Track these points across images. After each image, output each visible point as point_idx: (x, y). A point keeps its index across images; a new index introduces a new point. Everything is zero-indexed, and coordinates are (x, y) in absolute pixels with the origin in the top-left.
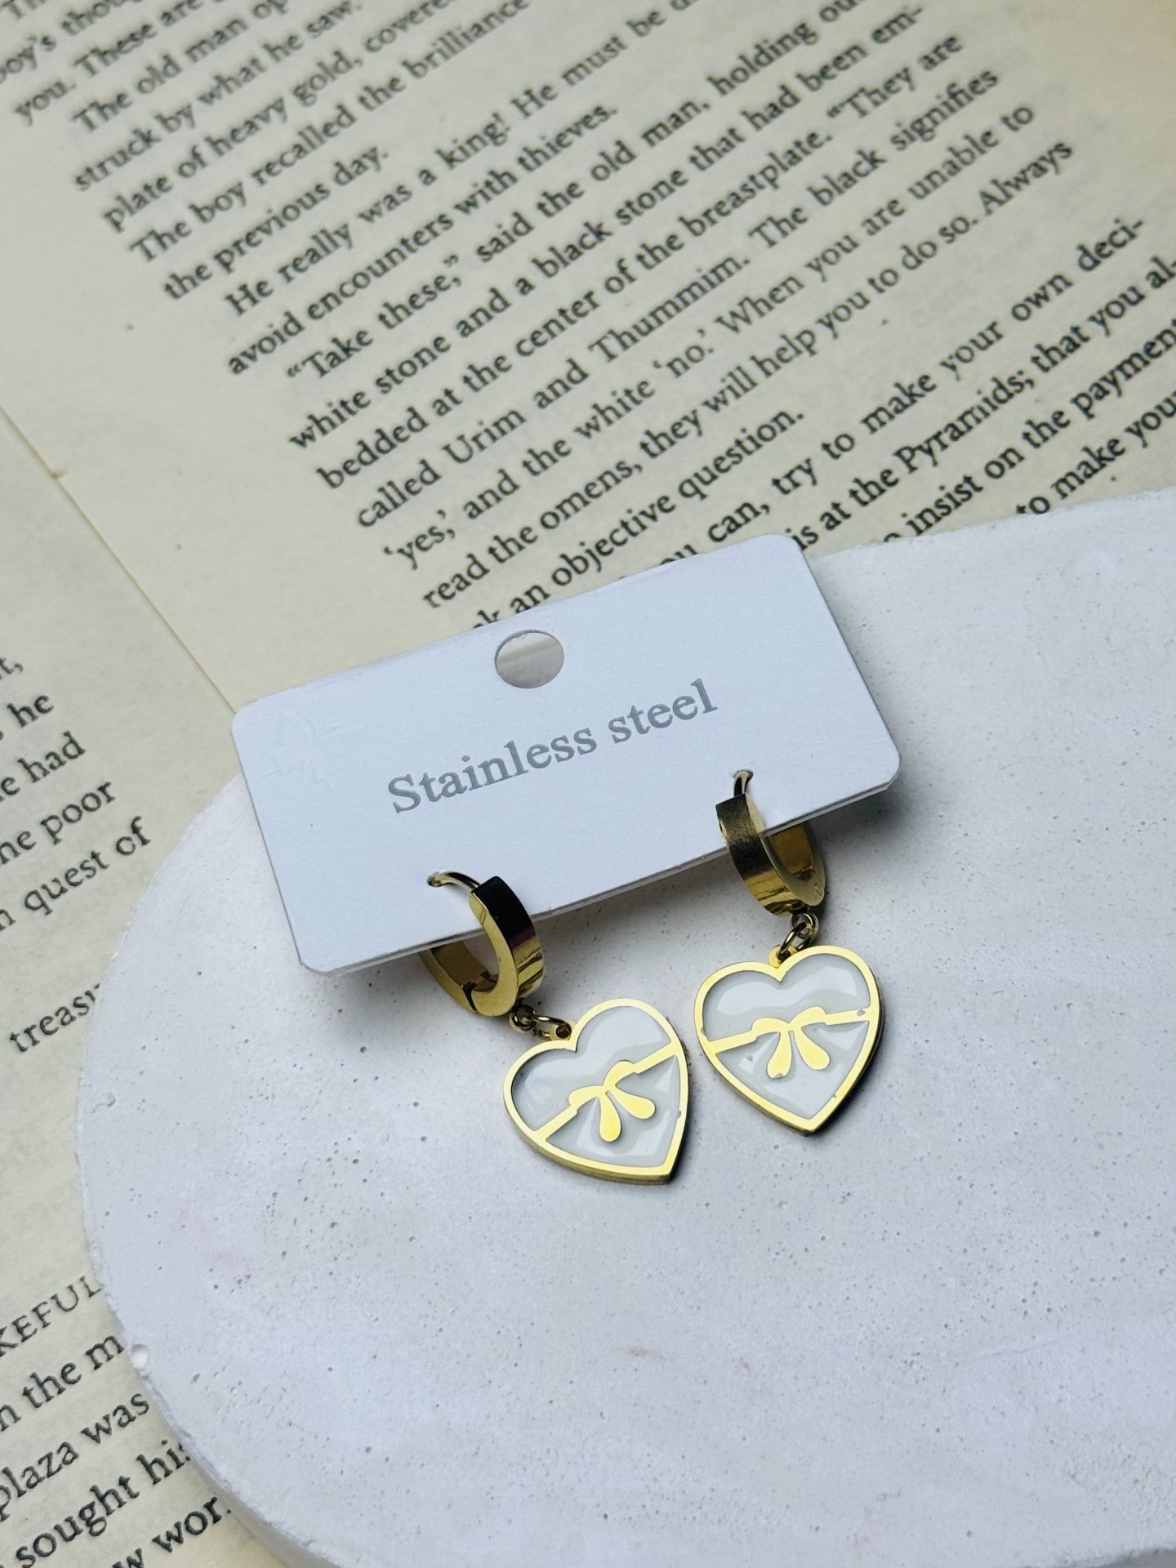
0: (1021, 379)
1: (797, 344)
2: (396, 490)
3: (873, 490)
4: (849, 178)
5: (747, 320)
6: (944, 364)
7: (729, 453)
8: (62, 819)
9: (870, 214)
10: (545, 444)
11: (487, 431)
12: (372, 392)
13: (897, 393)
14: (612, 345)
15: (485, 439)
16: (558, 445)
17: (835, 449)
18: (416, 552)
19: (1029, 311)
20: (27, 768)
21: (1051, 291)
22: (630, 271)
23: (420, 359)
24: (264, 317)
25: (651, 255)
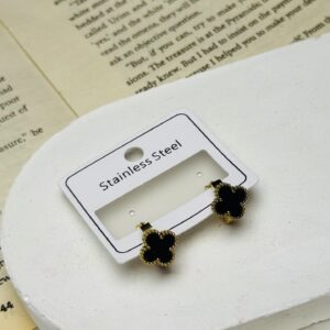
0: (258, 4)
2: (96, 30)
3: (219, 29)
7: (182, 21)
12: (91, 8)
13: (226, 7)
15: (119, 18)
16: (138, 20)
18: (100, 44)
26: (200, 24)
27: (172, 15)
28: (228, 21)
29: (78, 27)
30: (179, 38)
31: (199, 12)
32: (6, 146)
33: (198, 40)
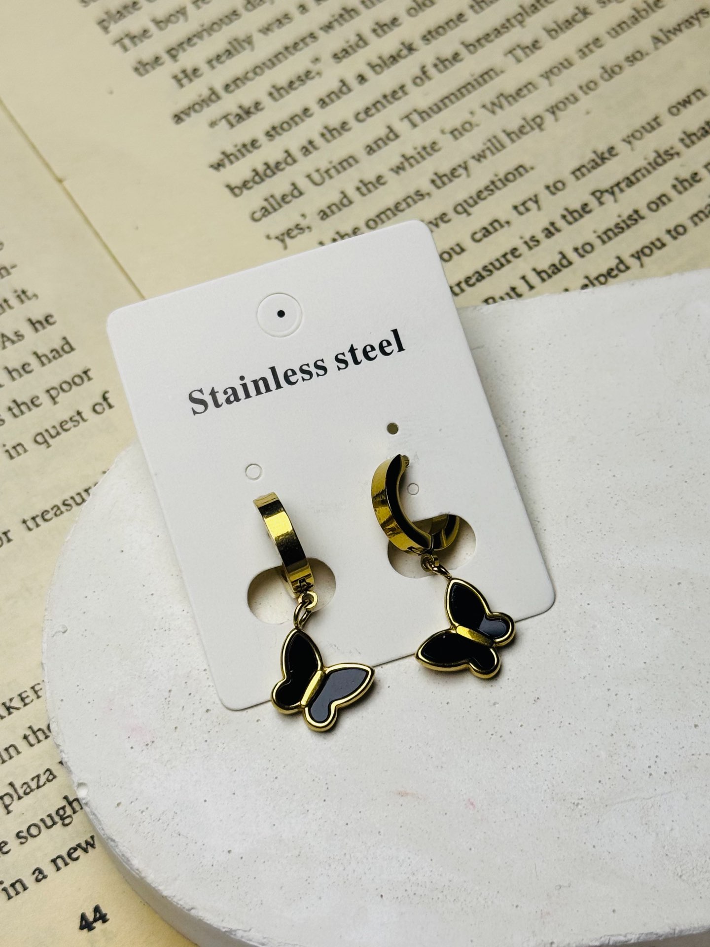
0: (672, 152)
1: (532, 123)
2: (276, 200)
3: (576, 215)
4: (569, 23)
5: (501, 107)
6: (624, 140)
7: (487, 188)
8: (59, 389)
9: (581, 46)
10: (370, 177)
11: (334, 167)
12: (262, 139)
13: (593, 156)
14: (415, 117)
15: (333, 172)
16: (379, 178)
17: (554, 188)
18: (287, 240)
19: (678, 110)
20: (39, 357)
21: (693, 98)
22: (428, 74)
23: (293, 121)
24: (195, 90)
25: (442, 64)
26: (530, 199)
27: (461, 171)
28: (598, 194)
30: (478, 236)
31: (528, 165)
32: (67, 500)
33: (526, 243)
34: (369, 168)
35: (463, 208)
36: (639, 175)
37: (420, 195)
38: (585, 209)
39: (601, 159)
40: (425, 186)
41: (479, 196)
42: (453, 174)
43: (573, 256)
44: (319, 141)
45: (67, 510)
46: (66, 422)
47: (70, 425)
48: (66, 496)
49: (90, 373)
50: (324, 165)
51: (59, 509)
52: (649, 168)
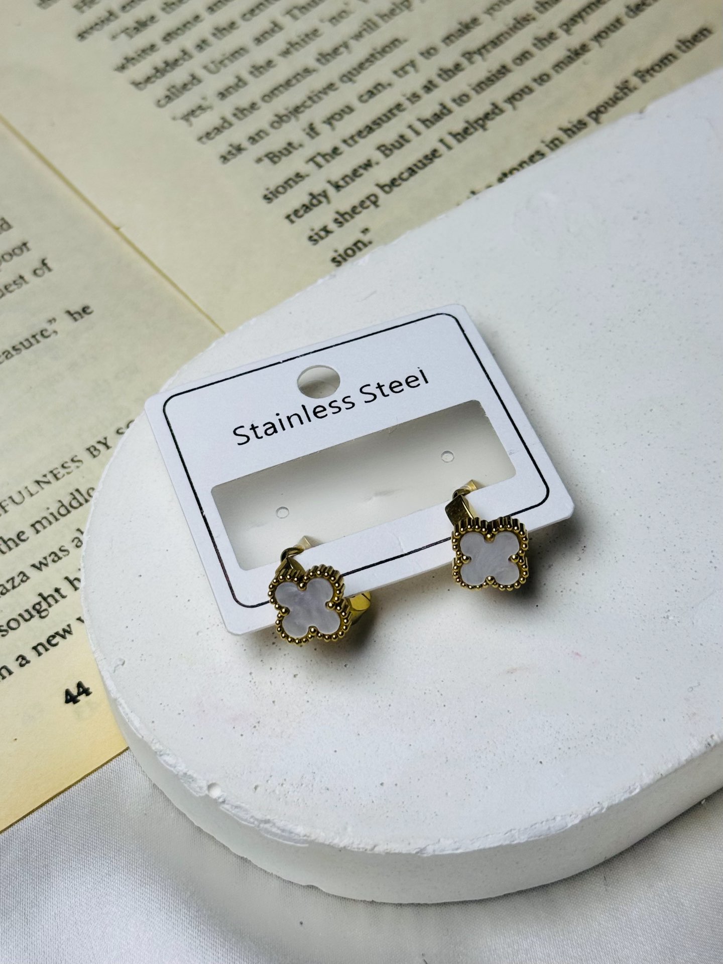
0: (529, 18)
2: (177, 89)
3: (450, 73)
6: (485, 12)
7: (367, 60)
10: (260, 60)
11: (227, 58)
12: (160, 43)
13: (459, 27)
14: (296, 13)
15: (226, 61)
16: (269, 62)
17: (428, 54)
18: (191, 118)
23: (185, 26)
24: (94, 13)
26: (407, 65)
27: (342, 49)
28: (467, 56)
29: (137, 84)
30: (365, 97)
31: (401, 39)
32: (16, 345)
33: (408, 99)
34: (259, 55)
35: (349, 77)
36: (502, 38)
37: (307, 71)
38: (458, 67)
39: (466, 27)
40: (311, 63)
41: (361, 66)
42: (335, 51)
43: (451, 105)
44: (211, 39)
45: (17, 354)
46: (10, 285)
47: (13, 287)
48: (15, 342)
49: (28, 245)
50: (218, 56)
51: (9, 353)
52: (509, 31)
